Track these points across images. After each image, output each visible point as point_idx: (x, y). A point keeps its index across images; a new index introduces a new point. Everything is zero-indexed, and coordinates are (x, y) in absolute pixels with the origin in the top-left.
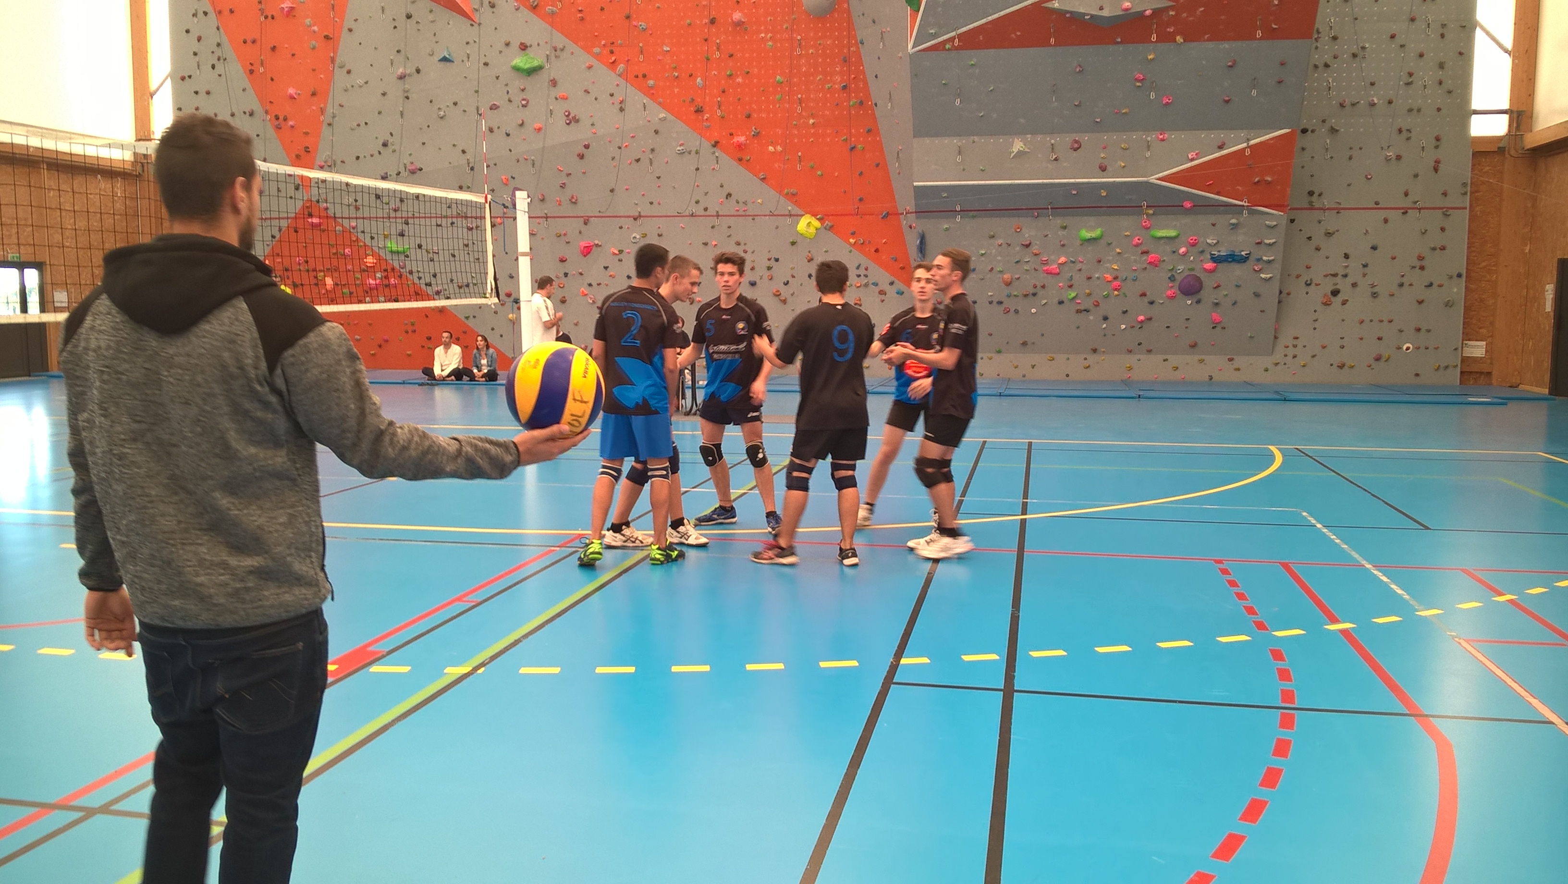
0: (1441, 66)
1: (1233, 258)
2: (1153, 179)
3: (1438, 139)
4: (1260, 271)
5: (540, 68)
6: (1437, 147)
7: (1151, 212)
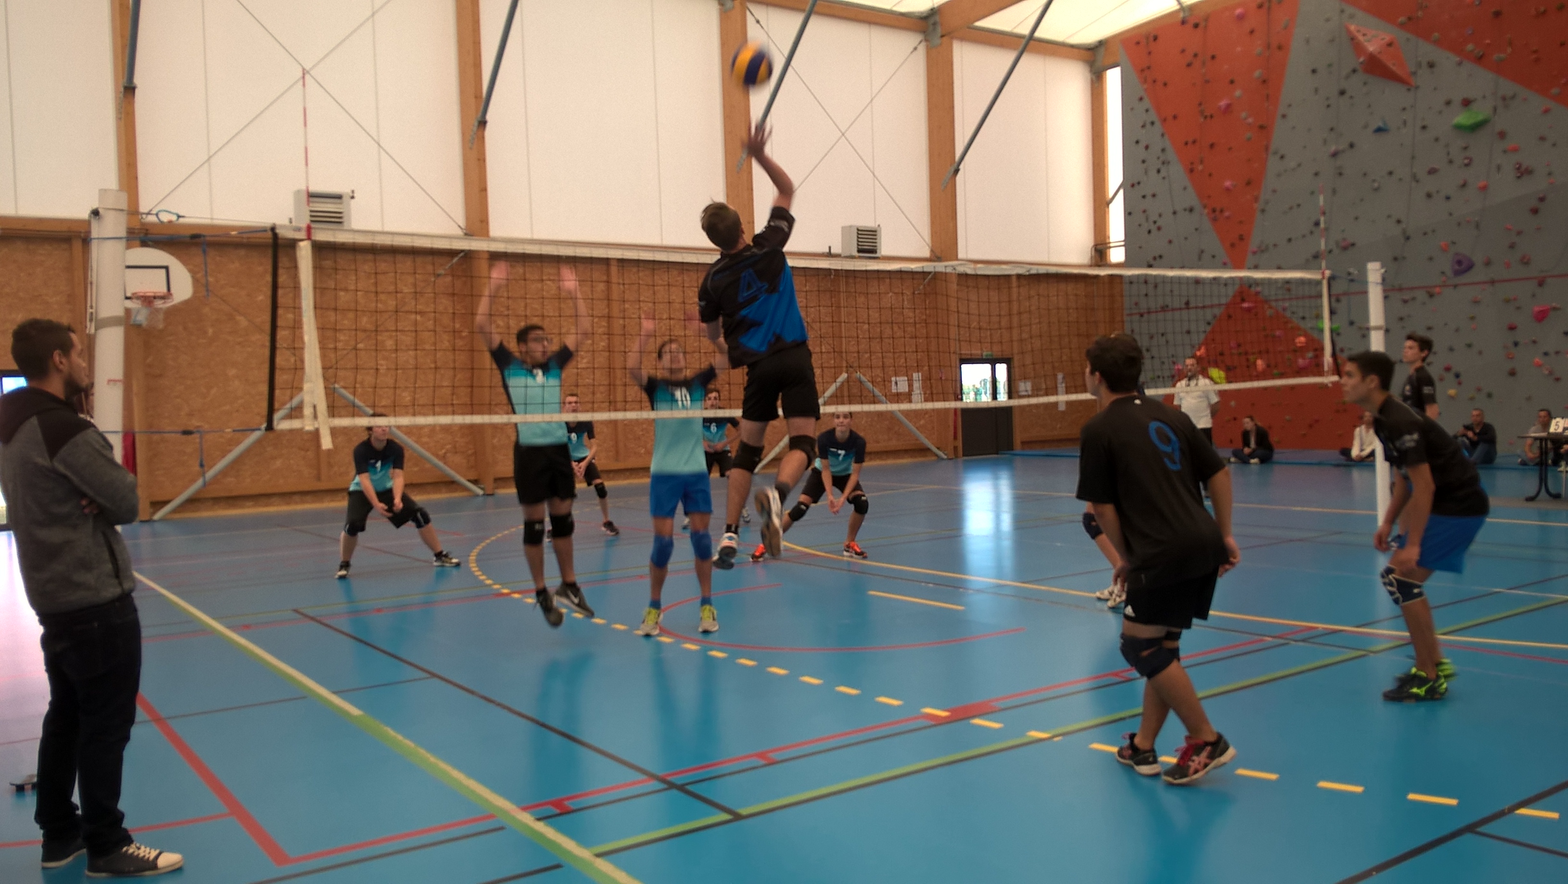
5: (1486, 122)
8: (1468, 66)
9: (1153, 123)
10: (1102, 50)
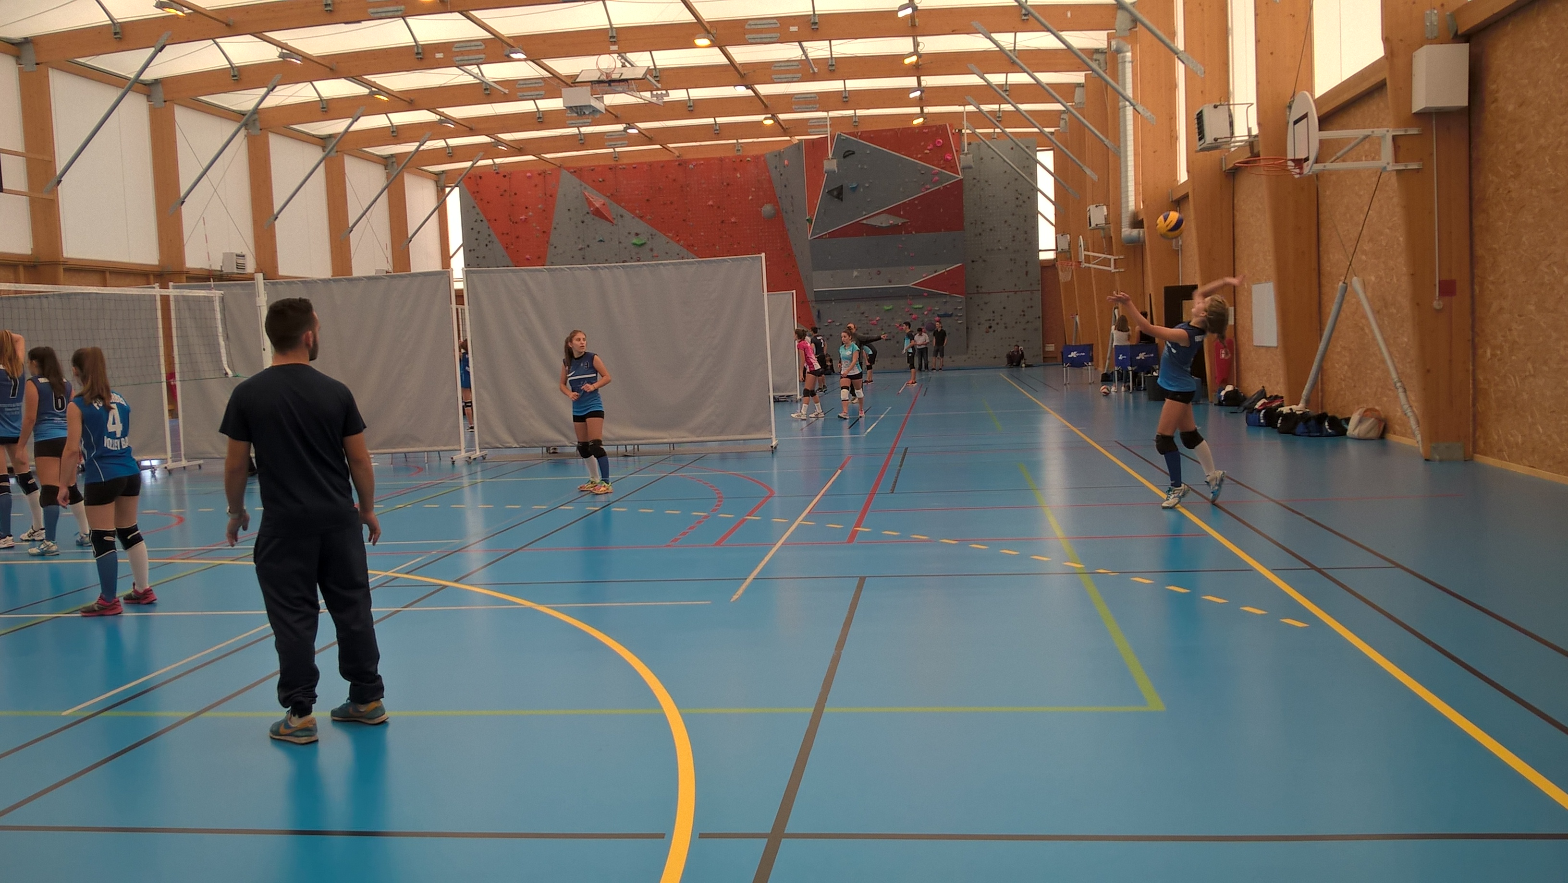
0: (1026, 232)
1: (946, 315)
2: (910, 285)
3: (1026, 262)
4: (958, 320)
5: (645, 243)
6: (1026, 266)
7: (911, 297)
8: (637, 219)
9: (482, 221)
10: (444, 175)
